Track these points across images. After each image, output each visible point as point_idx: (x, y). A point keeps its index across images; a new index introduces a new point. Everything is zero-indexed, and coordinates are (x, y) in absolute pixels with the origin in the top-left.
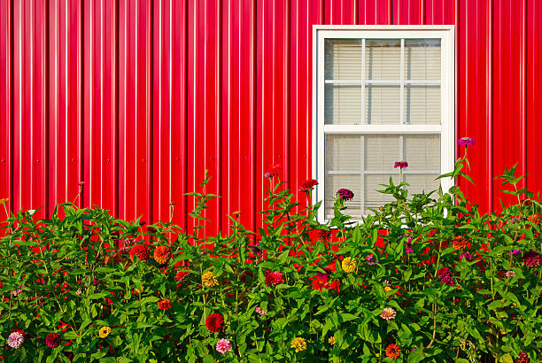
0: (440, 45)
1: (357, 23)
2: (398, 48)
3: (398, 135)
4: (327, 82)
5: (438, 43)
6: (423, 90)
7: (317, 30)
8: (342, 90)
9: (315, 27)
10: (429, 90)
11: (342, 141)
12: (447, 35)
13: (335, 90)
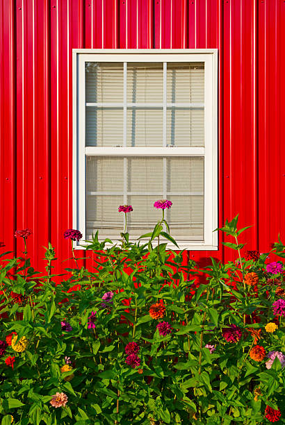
0: (203, 68)
1: (118, 47)
2: (160, 71)
3: (161, 158)
4: (88, 104)
5: (200, 66)
6: (188, 112)
7: (77, 54)
8: (105, 112)
9: (75, 51)
10: (194, 112)
11: (105, 162)
12: (211, 58)
13: (99, 112)
